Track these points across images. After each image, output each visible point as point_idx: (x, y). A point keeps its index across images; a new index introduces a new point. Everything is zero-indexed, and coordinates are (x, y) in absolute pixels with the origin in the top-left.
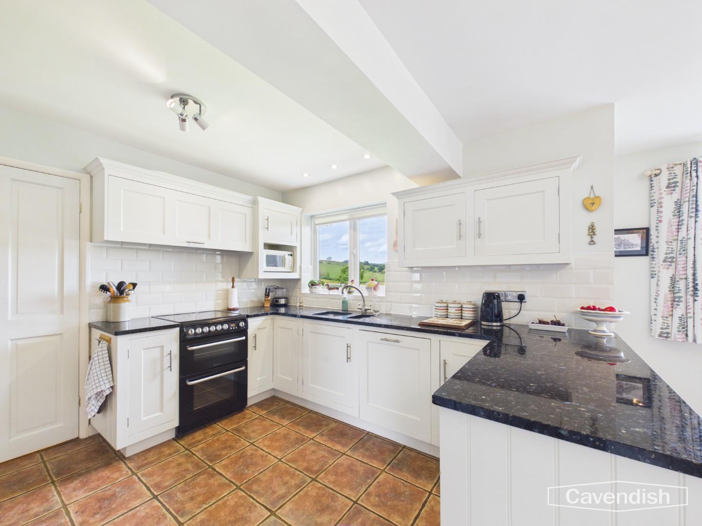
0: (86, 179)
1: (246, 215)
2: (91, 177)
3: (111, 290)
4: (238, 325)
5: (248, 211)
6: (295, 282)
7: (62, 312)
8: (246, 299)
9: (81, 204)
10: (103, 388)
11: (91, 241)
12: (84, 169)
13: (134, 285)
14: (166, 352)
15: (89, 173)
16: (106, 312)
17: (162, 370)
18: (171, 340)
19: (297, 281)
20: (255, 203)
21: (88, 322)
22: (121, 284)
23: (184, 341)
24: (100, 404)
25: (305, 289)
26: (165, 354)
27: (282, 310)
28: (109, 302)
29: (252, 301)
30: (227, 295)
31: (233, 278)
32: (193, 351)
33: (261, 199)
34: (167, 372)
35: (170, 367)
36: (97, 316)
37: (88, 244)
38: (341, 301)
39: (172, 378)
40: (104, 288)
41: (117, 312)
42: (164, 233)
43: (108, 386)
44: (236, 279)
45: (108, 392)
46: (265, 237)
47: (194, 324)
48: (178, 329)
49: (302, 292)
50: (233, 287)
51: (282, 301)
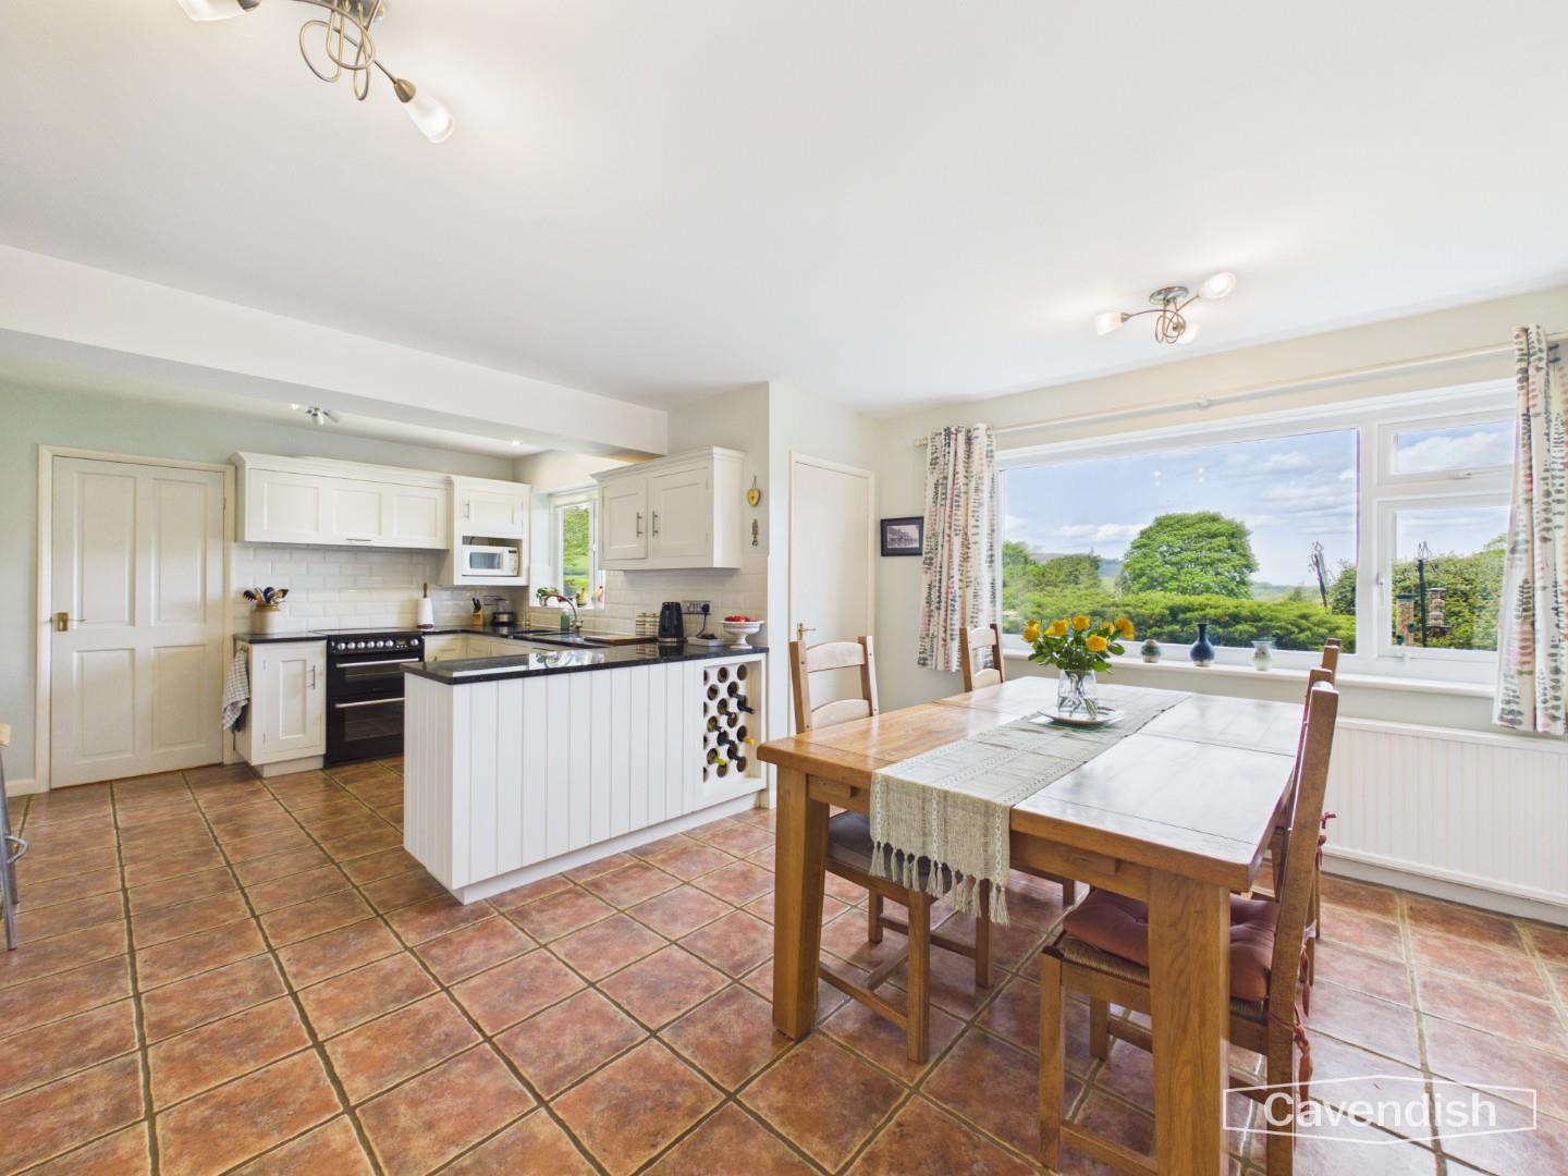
0: (230, 471)
1: (435, 499)
2: (236, 468)
3: (258, 597)
4: (409, 644)
5: (439, 495)
6: (522, 591)
7: (205, 620)
8: (449, 614)
9: (225, 500)
10: (238, 699)
11: (236, 541)
12: (229, 459)
13: (285, 592)
14: (309, 668)
15: (233, 464)
16: (253, 623)
17: (305, 687)
18: (316, 655)
19: (525, 589)
20: (449, 483)
21: (232, 633)
22: (269, 590)
23: (332, 657)
24: (236, 717)
25: (534, 602)
26: (308, 669)
27: (505, 631)
28: (256, 611)
29: (459, 617)
30: (416, 609)
31: (425, 585)
32: (344, 668)
33: (454, 478)
34: (310, 691)
35: (314, 685)
36: (242, 628)
37: (233, 545)
38: (559, 617)
39: (317, 697)
40: (249, 595)
41: (263, 623)
42: (317, 530)
43: (243, 697)
44: (429, 586)
45: (243, 704)
46: (462, 529)
47: (347, 639)
48: (325, 642)
49: (531, 605)
50: (425, 596)
51: (505, 618)
